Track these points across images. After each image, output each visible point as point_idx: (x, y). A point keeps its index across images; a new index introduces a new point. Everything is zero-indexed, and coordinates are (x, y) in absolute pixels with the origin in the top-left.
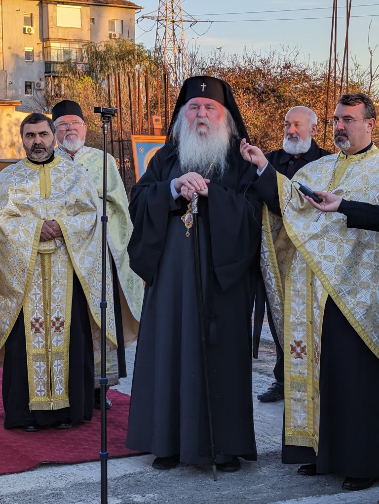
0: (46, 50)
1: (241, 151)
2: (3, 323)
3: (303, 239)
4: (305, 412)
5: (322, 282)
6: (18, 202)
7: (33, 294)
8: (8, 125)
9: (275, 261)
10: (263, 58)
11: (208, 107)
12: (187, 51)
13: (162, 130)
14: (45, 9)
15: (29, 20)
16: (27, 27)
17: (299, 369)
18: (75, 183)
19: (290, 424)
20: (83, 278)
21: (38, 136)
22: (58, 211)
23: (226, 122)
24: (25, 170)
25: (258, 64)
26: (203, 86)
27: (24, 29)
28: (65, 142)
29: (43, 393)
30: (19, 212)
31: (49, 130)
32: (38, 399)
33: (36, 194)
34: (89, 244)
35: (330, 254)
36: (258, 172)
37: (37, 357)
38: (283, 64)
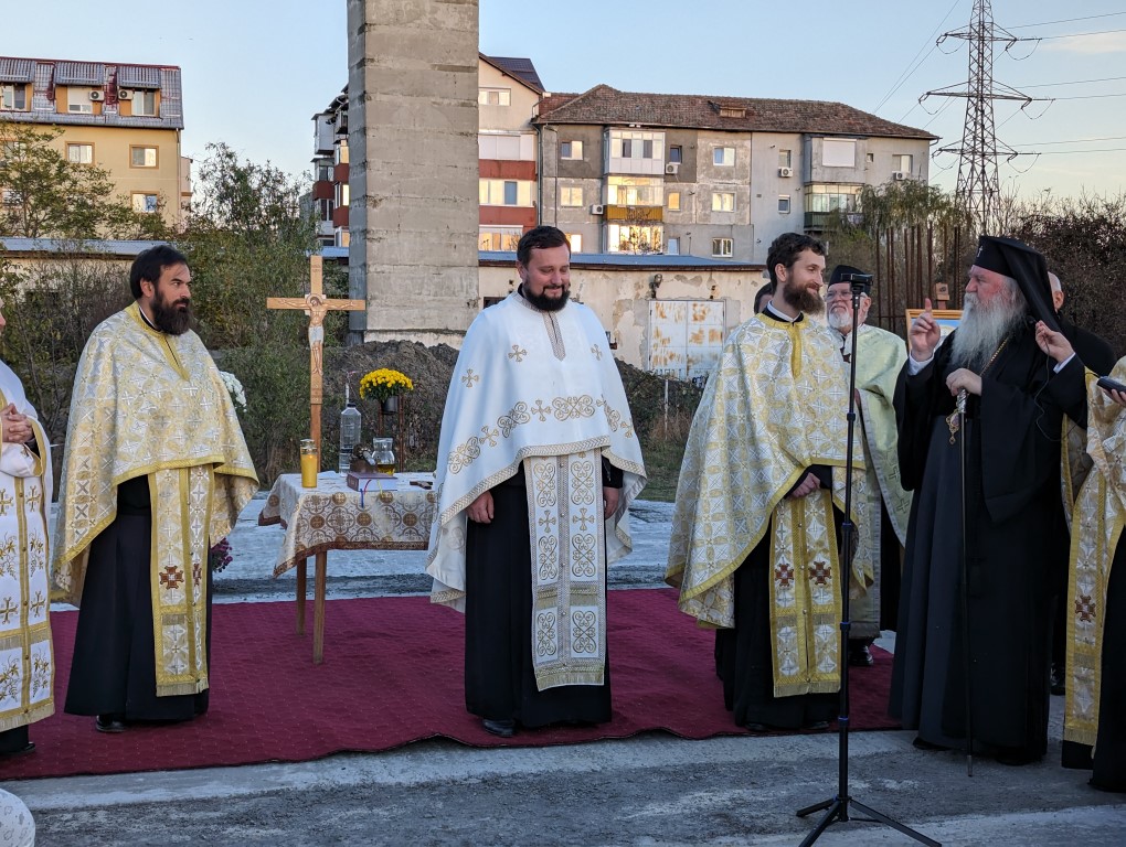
0: (807, 197)
4: (1090, 696)
10: (1109, 202)
12: (1004, 193)
14: (807, 144)
15: (786, 160)
16: (783, 168)
17: (1086, 635)
19: (1072, 711)
25: (1102, 211)
27: (780, 171)
36: (1056, 367)
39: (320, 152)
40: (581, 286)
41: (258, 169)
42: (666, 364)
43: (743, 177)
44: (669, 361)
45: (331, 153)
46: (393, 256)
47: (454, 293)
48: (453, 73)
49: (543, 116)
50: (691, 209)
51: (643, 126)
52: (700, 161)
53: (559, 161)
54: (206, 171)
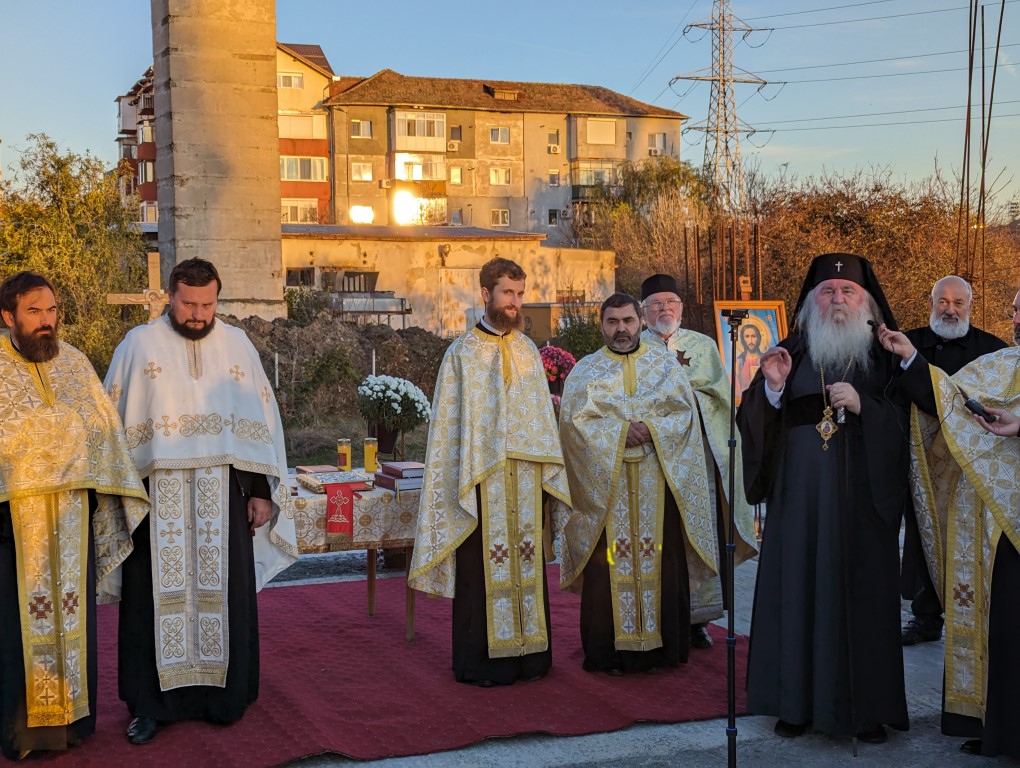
0: (574, 172)
1: (880, 339)
2: (582, 544)
3: (970, 458)
4: (972, 674)
5: (993, 514)
6: (599, 400)
7: (617, 511)
8: (531, 264)
9: (927, 472)
10: (846, 179)
11: (845, 291)
12: (746, 168)
13: (751, 294)
14: (573, 124)
15: (555, 138)
16: (552, 146)
17: (965, 619)
18: (665, 376)
19: (952, 686)
20: (678, 491)
21: (622, 322)
22: (646, 410)
23: (868, 308)
24: (606, 362)
25: (841, 186)
26: (839, 265)
27: (549, 148)
28: (658, 324)
29: (631, 630)
30: (600, 413)
31: (634, 315)
32: (625, 636)
33: (620, 391)
34: (683, 450)
35: (1005, 478)
36: (902, 365)
37: (623, 587)
38: (872, 186)
39: (124, 132)
40: (377, 256)
41: (78, 158)
42: (456, 326)
43: (517, 154)
44: (458, 323)
45: (134, 132)
46: (201, 232)
47: (259, 265)
48: (252, 62)
49: (333, 98)
50: (472, 183)
51: (425, 108)
52: (478, 140)
53: (350, 139)
54: (27, 159)
